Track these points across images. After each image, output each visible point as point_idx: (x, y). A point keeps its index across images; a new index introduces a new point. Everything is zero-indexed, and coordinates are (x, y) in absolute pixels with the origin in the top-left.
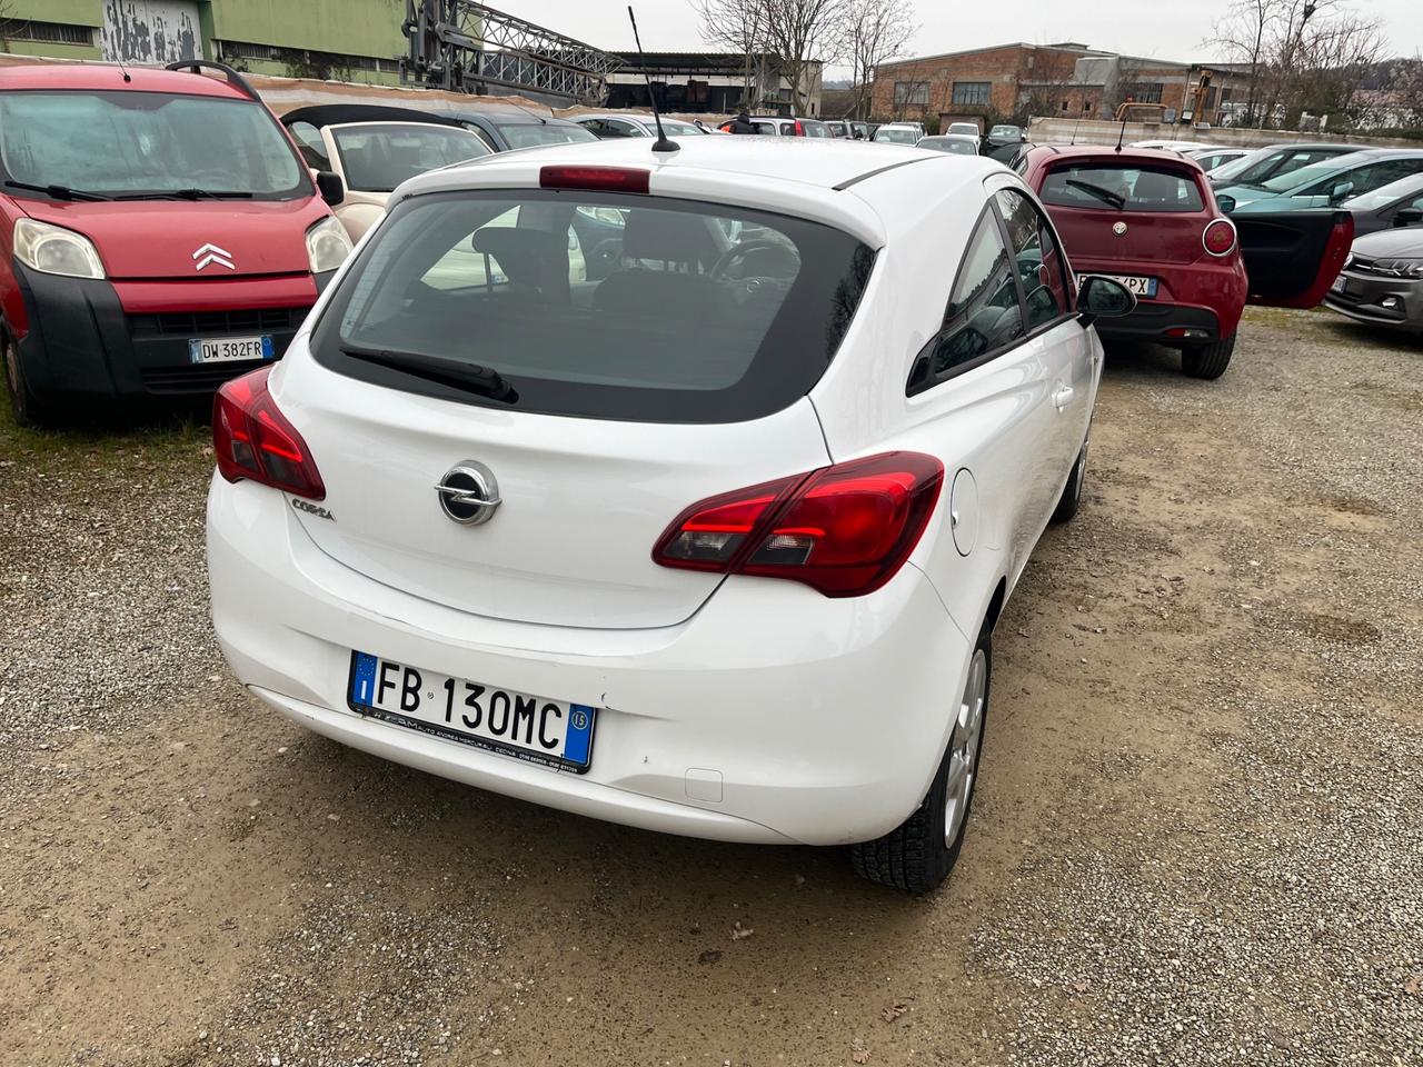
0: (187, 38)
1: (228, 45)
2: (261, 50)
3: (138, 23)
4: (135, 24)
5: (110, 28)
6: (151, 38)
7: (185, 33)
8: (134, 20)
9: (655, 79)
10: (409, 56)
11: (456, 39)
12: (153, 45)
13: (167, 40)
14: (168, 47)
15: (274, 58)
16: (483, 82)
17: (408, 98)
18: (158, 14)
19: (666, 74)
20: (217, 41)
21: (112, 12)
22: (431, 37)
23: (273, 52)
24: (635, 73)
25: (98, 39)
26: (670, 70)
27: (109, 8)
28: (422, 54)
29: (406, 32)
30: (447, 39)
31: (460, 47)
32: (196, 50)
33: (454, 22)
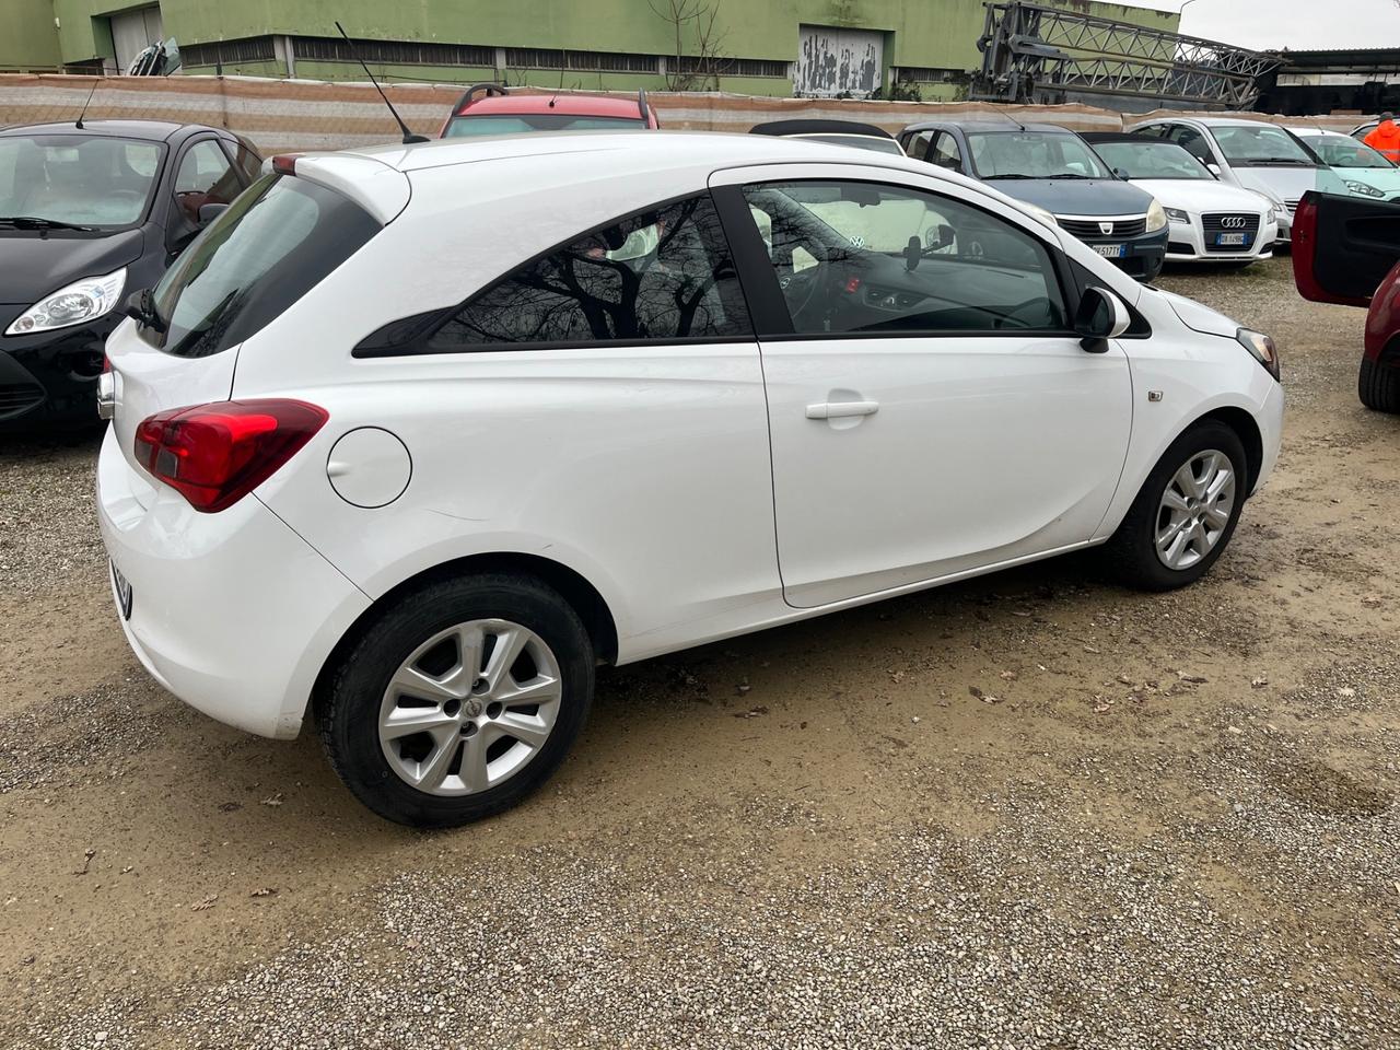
0: (869, 67)
1: (906, 73)
2: (935, 74)
3: (829, 55)
4: (825, 57)
5: (804, 61)
6: (837, 69)
7: (869, 62)
8: (826, 53)
9: (1372, 79)
11: (1038, 49)
12: (838, 75)
13: (851, 69)
14: (851, 76)
15: (946, 80)
16: (1064, 90)
18: (847, 46)
19: (1386, 72)
20: (895, 68)
21: (807, 47)
22: (1004, 50)
23: (946, 75)
24: (1347, 73)
25: (791, 71)
26: (1393, 68)
27: (806, 44)
28: (992, 68)
30: (1022, 50)
32: (875, 77)
33: (1034, 32)
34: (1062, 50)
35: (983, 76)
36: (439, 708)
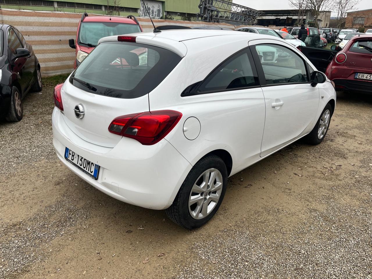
0: (159, 11)
1: (168, 13)
2: (175, 13)
3: (148, 7)
4: (147, 8)
5: (142, 8)
6: (151, 11)
7: (159, 10)
8: (147, 7)
9: (277, 17)
10: (199, 13)
11: (213, 8)
12: (151, 13)
13: (154, 11)
14: (154, 13)
15: (178, 15)
16: (219, 19)
17: (194, 24)
18: (153, 5)
19: (280, 16)
20: (165, 11)
21: (143, 5)
22: (205, 8)
23: (178, 14)
24: (271, 16)
25: (139, 11)
26: (281, 15)
27: (142, 4)
28: (202, 13)
29: (199, 7)
30: (209, 8)
31: (213, 11)
32: (161, 14)
33: (212, 4)
34: (218, 9)
35: (200, 15)
36: (200, 195)
